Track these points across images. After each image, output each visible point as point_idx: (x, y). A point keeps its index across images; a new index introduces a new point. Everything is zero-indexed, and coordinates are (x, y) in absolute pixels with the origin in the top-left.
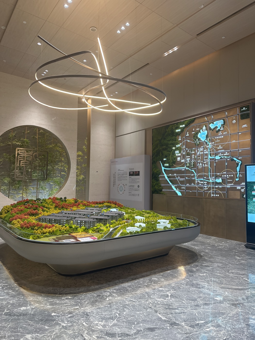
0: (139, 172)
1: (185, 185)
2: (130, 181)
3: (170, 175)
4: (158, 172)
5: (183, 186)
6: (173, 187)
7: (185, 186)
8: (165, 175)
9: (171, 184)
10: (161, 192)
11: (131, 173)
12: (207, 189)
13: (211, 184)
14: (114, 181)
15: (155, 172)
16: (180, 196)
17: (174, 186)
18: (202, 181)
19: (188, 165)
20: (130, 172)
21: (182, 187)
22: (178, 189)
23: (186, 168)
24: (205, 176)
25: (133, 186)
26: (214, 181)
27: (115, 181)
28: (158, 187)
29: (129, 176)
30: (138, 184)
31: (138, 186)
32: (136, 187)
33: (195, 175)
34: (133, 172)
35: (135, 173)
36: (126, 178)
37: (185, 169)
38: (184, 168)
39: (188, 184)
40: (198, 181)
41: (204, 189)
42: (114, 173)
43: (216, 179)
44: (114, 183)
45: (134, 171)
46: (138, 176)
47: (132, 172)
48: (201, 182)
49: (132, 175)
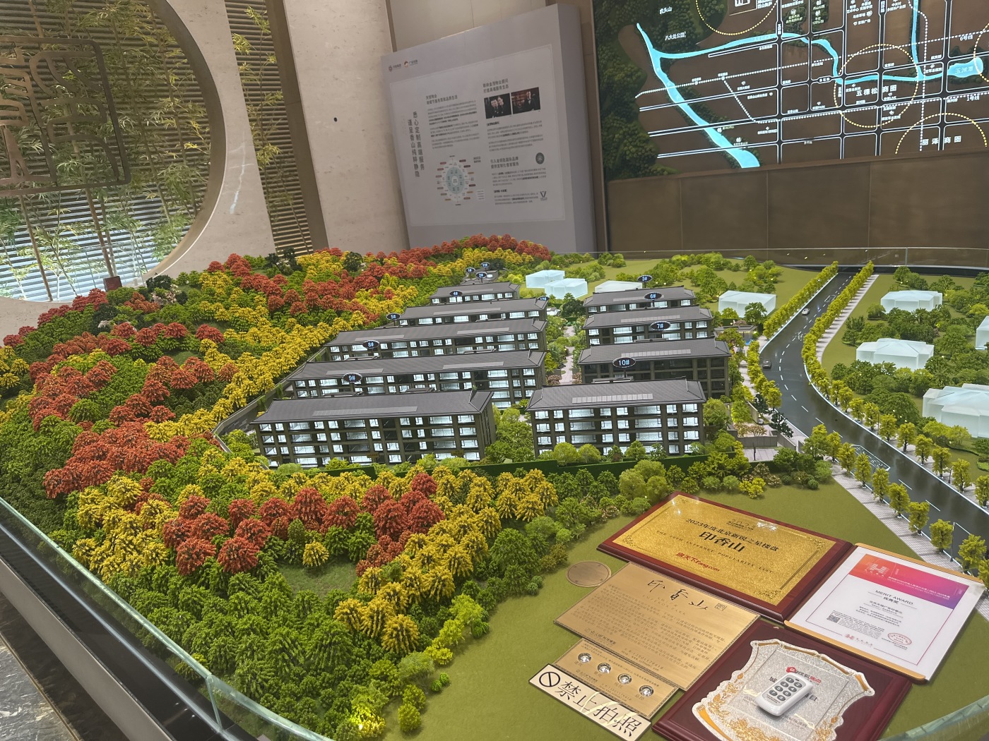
0: (535, 91)
1: (780, 117)
2: (492, 140)
3: (696, 81)
4: (630, 76)
5: (768, 124)
6: (715, 135)
7: (777, 120)
8: (667, 88)
9: (700, 122)
10: (653, 168)
11: (494, 103)
12: (899, 117)
13: (920, 92)
14: (414, 152)
15: (616, 79)
16: (751, 171)
17: (720, 130)
18: (872, 84)
19: (794, 17)
20: (488, 102)
21: (763, 127)
22: (739, 140)
23: (784, 35)
24: (887, 57)
25: (514, 161)
26: (941, 75)
27: (421, 152)
28: (635, 146)
29: (489, 115)
30: (537, 148)
31: (540, 158)
32: (529, 162)
33: (833, 62)
34: (505, 97)
35: (515, 100)
36: (474, 130)
37: (780, 41)
38: (774, 36)
39: (797, 111)
40: (849, 86)
41: (883, 119)
42: (412, 117)
43: (953, 63)
44: (415, 159)
45: (509, 91)
46: (533, 112)
47: (502, 96)
48: (867, 92)
49: (504, 111)
